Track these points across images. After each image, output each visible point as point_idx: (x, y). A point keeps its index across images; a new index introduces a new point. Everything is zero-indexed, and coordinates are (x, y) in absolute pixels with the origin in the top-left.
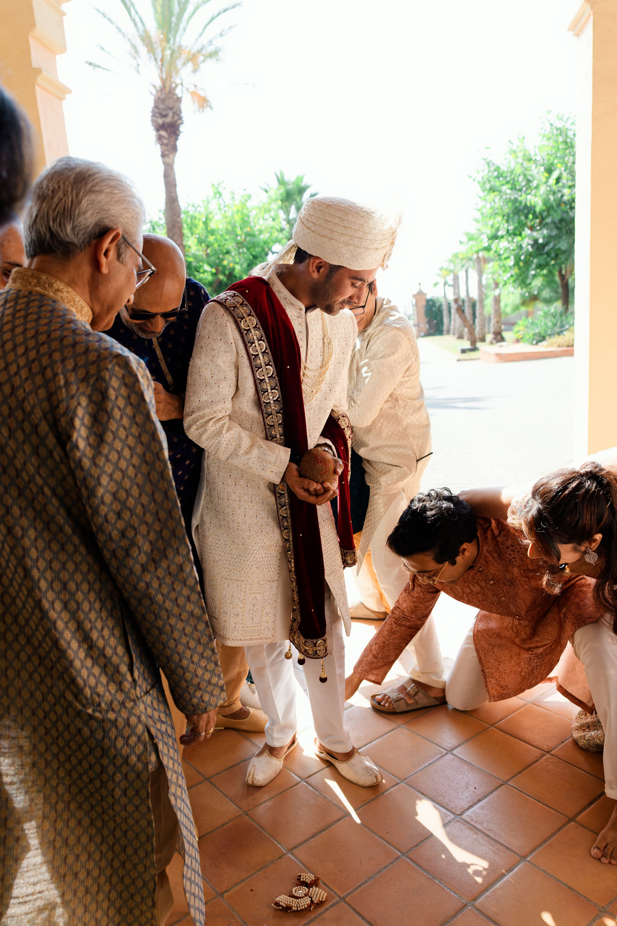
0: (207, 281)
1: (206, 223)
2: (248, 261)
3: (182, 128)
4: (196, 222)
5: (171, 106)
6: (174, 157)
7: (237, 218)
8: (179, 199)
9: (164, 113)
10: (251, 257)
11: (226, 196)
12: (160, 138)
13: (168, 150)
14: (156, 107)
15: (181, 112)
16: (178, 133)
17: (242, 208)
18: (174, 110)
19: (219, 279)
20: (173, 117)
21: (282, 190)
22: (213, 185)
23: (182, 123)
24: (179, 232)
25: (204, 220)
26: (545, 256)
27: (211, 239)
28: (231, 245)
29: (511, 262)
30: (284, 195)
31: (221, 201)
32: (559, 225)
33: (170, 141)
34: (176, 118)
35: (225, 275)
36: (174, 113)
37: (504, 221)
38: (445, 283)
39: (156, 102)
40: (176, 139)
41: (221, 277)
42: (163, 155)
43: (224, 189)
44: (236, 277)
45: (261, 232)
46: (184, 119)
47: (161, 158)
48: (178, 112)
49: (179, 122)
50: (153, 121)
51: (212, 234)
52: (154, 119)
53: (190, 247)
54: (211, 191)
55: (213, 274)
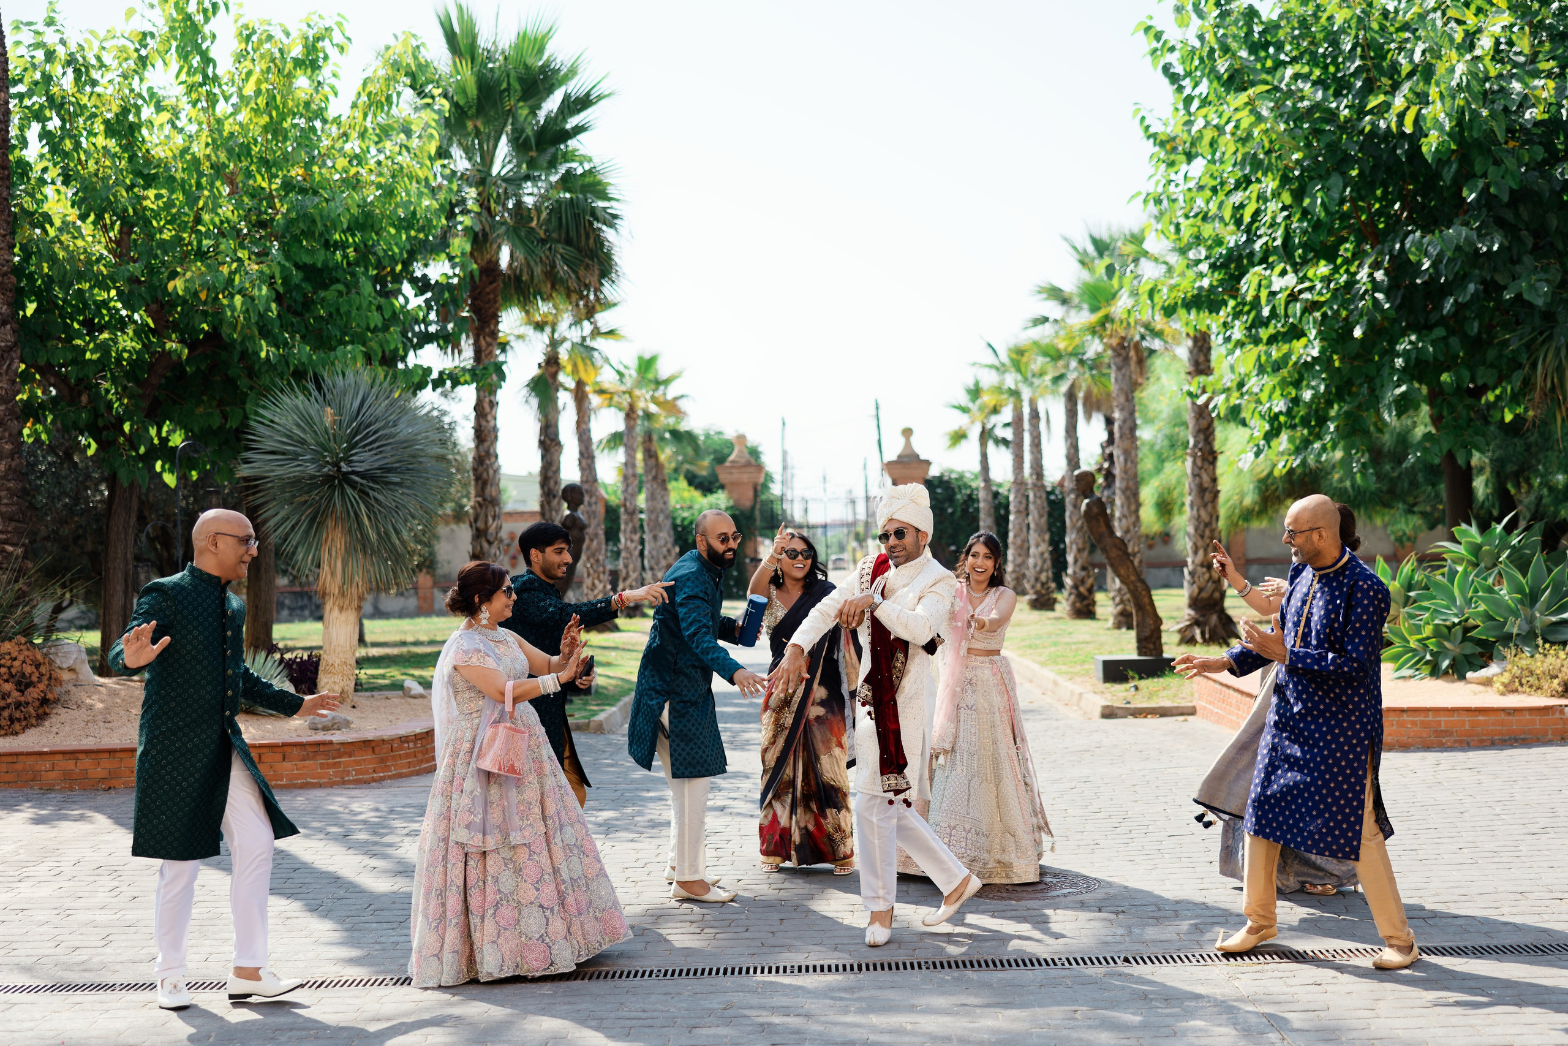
1: (122, 132)
10: (298, 275)
19: (162, 355)
21: (467, 75)
26: (1439, 332)
27: (151, 198)
29: (1309, 348)
30: (472, 90)
32: (1509, 216)
37: (1287, 198)
38: (986, 435)
44: (231, 348)
54: (158, 20)
55: (141, 331)
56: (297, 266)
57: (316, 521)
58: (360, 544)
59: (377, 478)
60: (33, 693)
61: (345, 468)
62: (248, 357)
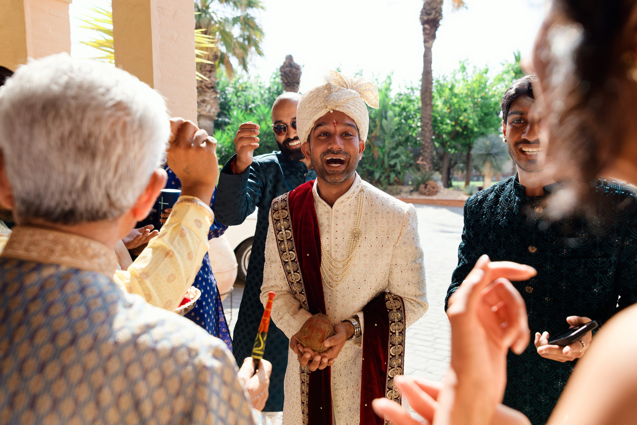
0: (447, 131)
1: (451, 89)
2: (480, 118)
3: (441, 22)
4: (444, 89)
5: (435, 7)
6: (433, 42)
7: (475, 85)
8: (433, 72)
9: (429, 12)
10: (483, 114)
11: (469, 70)
12: (424, 29)
13: (429, 38)
14: (424, 8)
15: (441, 11)
16: (438, 25)
17: (480, 79)
18: (437, 10)
19: (456, 130)
20: (435, 15)
21: (518, 65)
22: (460, 62)
23: (441, 19)
24: (429, 95)
25: (450, 86)
27: (455, 100)
28: (469, 105)
31: (465, 73)
33: (431, 32)
34: (437, 15)
35: (461, 127)
36: (436, 12)
39: (425, 5)
40: (436, 30)
41: (458, 128)
42: (425, 42)
43: (469, 64)
44: (469, 129)
45: (494, 96)
46: (443, 16)
47: (422, 44)
48: (440, 11)
49: (439, 18)
50: (421, 18)
51: (455, 97)
52: (422, 17)
53: (437, 106)
54: (458, 67)
55: (452, 126)
56: (482, 112)
57: (484, 162)
58: (493, 166)
59: (497, 154)
60: (435, 190)
61: (491, 152)
62: (472, 131)
